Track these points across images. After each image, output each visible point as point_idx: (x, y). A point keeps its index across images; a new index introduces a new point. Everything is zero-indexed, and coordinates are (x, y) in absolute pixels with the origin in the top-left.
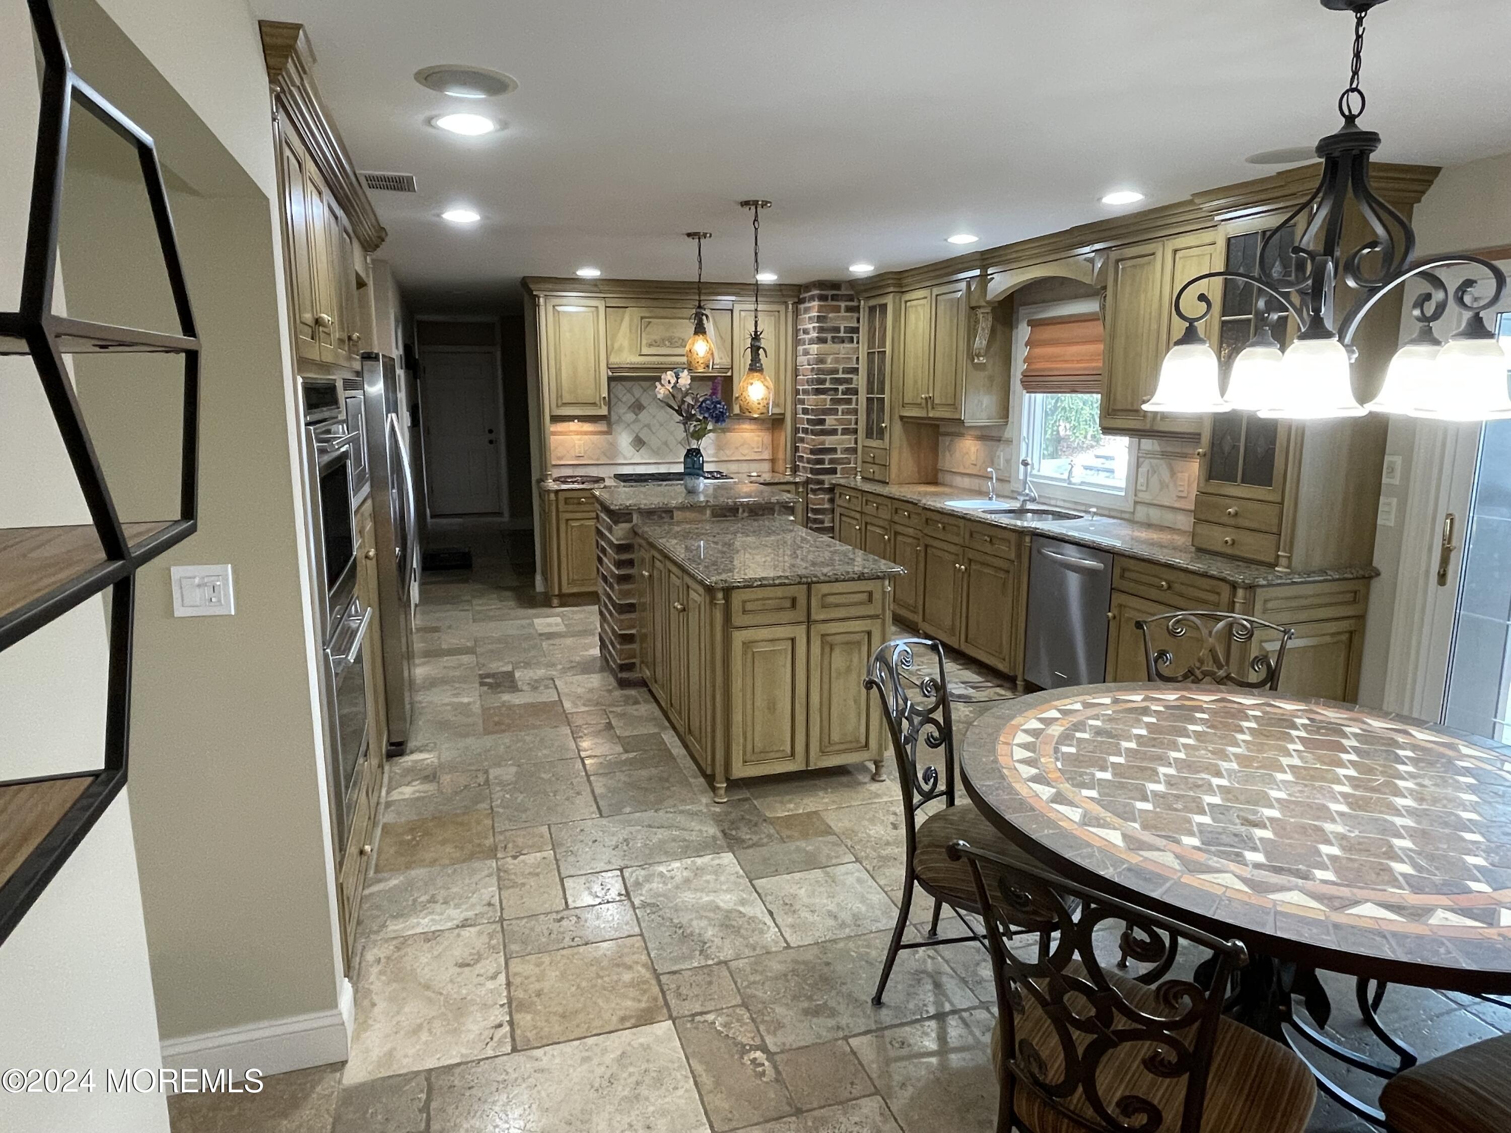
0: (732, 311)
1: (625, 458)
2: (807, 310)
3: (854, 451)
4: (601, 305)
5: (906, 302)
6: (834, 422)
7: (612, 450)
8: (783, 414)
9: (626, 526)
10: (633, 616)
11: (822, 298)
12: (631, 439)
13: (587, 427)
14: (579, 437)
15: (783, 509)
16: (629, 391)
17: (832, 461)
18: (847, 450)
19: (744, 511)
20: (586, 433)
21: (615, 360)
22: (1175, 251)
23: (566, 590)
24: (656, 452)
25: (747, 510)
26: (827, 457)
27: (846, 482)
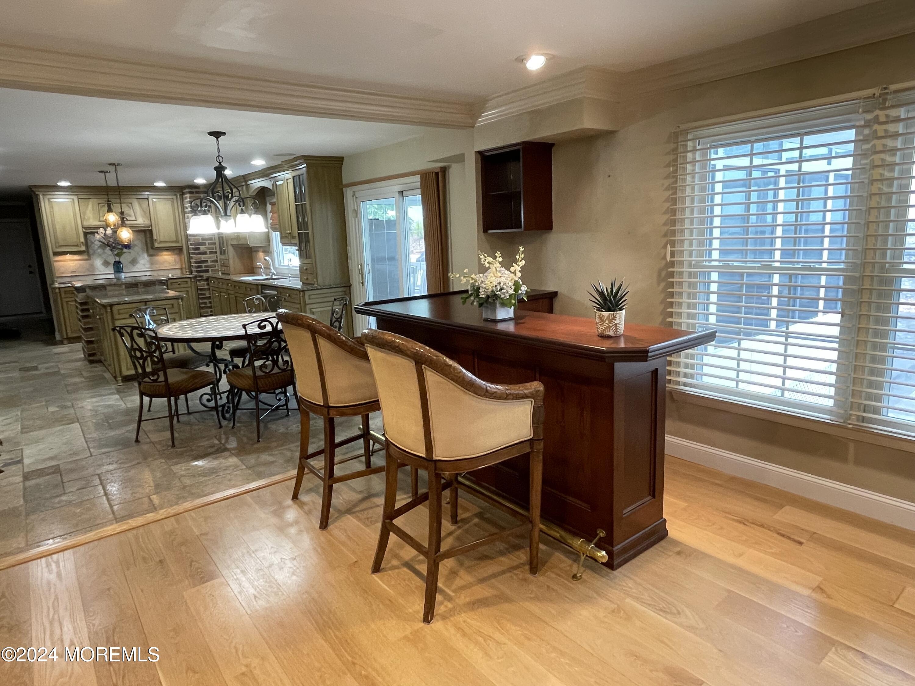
0: (148, 199)
1: (100, 271)
2: (186, 198)
3: (217, 261)
4: (75, 198)
6: (205, 249)
7: (92, 267)
8: (182, 246)
11: (191, 193)
12: (101, 262)
13: (76, 257)
14: (72, 262)
17: (206, 266)
18: (213, 261)
21: (86, 224)
22: (287, 180)
23: (70, 335)
26: (203, 265)
27: (214, 275)
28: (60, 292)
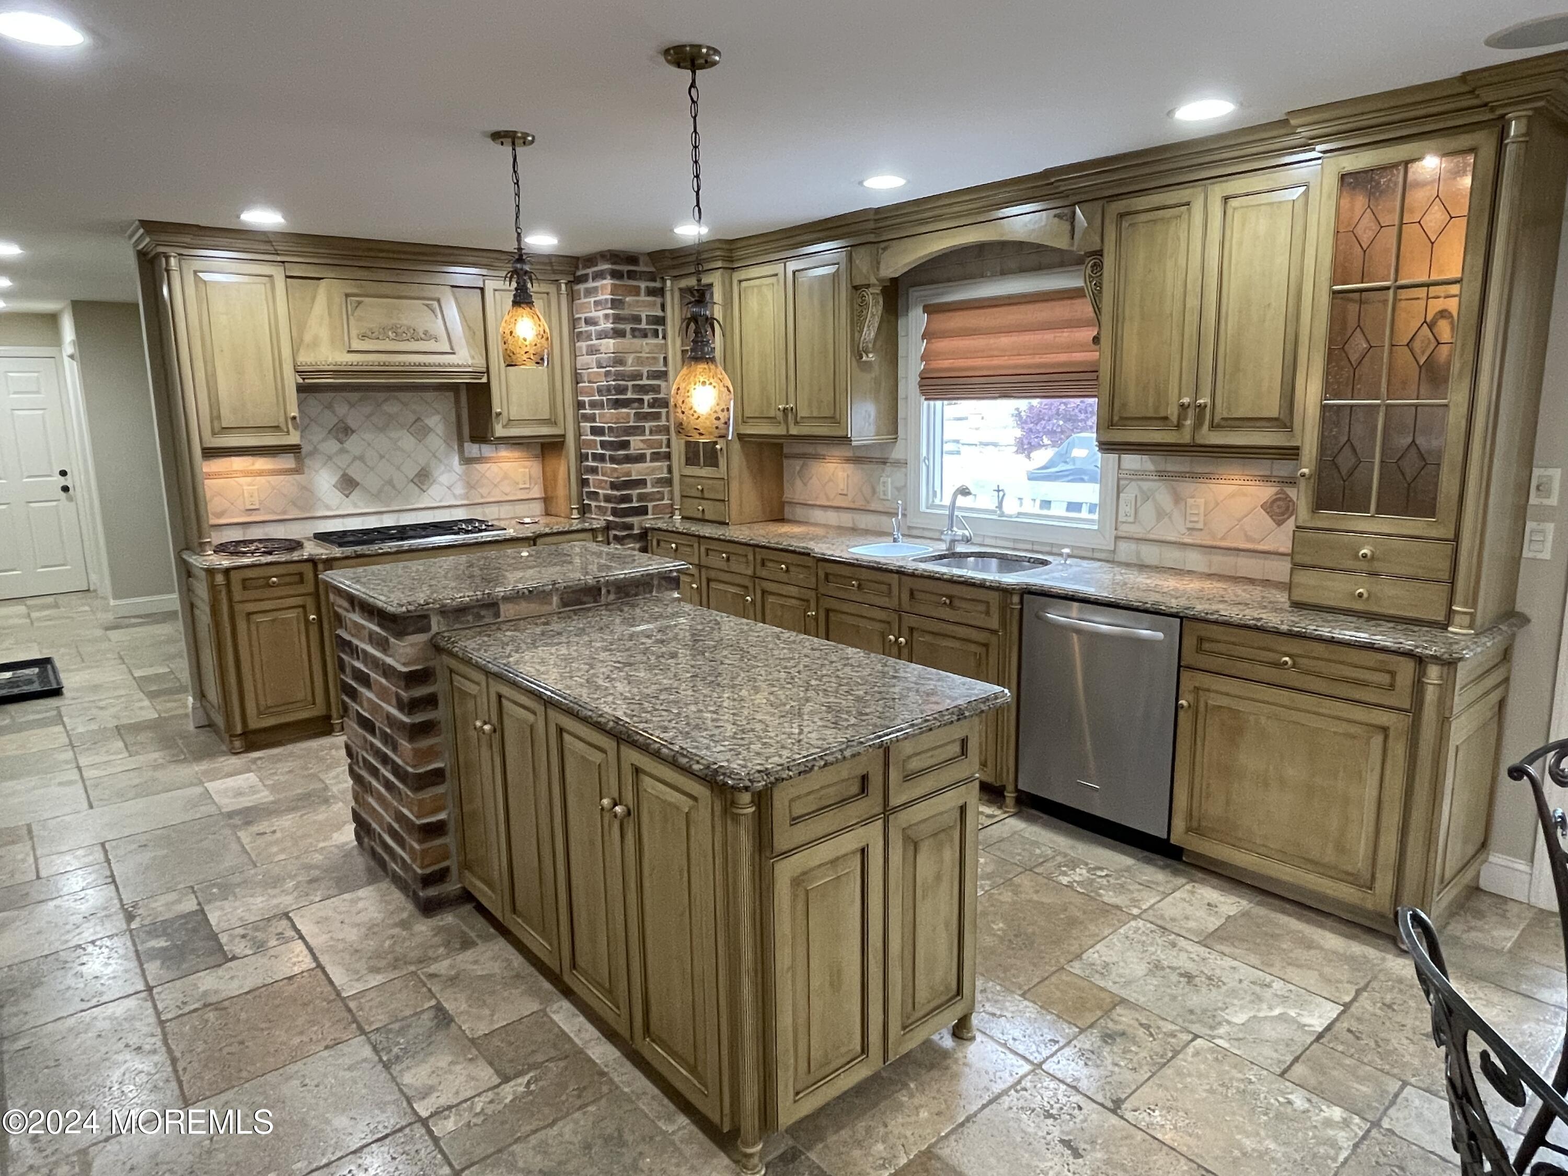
0: (482, 290)
1: (328, 508)
2: (589, 292)
3: (669, 482)
4: (278, 273)
5: (740, 281)
6: (642, 445)
7: (307, 496)
8: (564, 436)
9: (421, 638)
10: (440, 789)
11: (615, 275)
12: (334, 480)
13: (261, 463)
14: (249, 479)
15: (664, 583)
16: (329, 407)
17: (641, 497)
18: (660, 482)
19: (608, 592)
20: (261, 473)
21: (307, 358)
22: (1226, 199)
24: (377, 496)
25: (612, 589)
26: (635, 493)
27: (660, 525)
28: (228, 585)
